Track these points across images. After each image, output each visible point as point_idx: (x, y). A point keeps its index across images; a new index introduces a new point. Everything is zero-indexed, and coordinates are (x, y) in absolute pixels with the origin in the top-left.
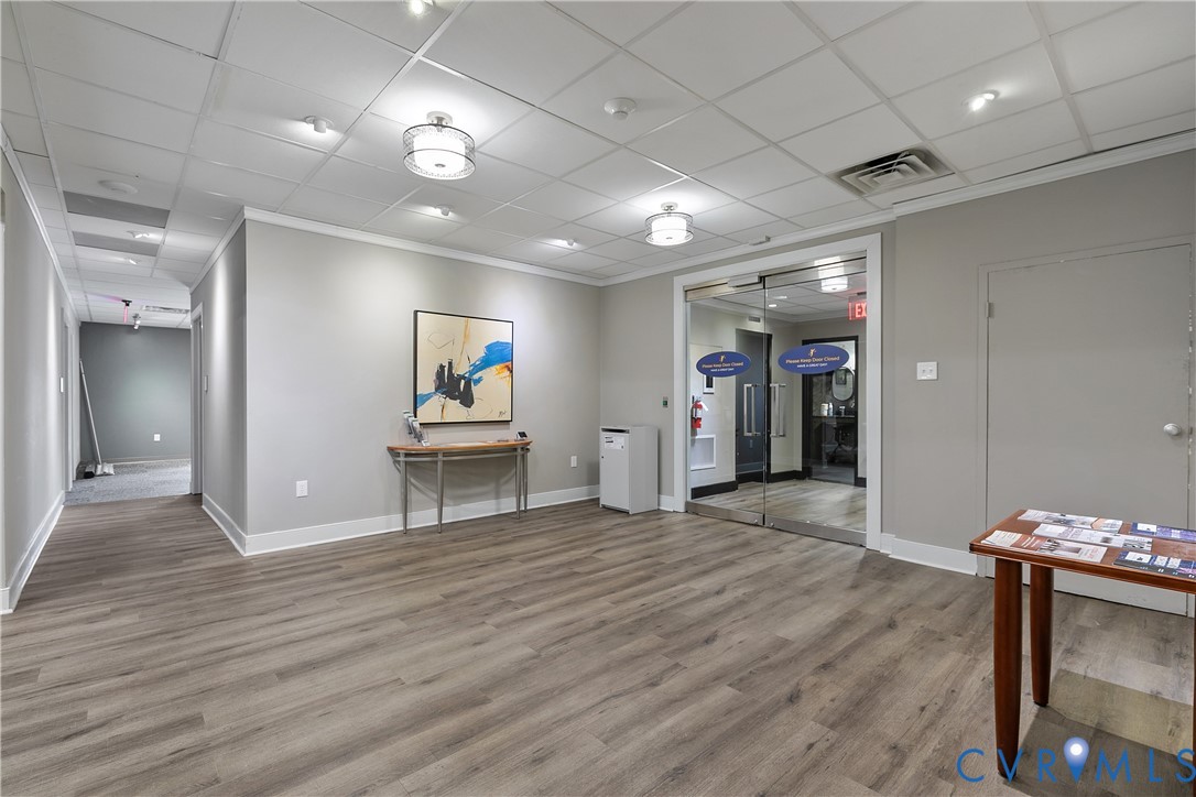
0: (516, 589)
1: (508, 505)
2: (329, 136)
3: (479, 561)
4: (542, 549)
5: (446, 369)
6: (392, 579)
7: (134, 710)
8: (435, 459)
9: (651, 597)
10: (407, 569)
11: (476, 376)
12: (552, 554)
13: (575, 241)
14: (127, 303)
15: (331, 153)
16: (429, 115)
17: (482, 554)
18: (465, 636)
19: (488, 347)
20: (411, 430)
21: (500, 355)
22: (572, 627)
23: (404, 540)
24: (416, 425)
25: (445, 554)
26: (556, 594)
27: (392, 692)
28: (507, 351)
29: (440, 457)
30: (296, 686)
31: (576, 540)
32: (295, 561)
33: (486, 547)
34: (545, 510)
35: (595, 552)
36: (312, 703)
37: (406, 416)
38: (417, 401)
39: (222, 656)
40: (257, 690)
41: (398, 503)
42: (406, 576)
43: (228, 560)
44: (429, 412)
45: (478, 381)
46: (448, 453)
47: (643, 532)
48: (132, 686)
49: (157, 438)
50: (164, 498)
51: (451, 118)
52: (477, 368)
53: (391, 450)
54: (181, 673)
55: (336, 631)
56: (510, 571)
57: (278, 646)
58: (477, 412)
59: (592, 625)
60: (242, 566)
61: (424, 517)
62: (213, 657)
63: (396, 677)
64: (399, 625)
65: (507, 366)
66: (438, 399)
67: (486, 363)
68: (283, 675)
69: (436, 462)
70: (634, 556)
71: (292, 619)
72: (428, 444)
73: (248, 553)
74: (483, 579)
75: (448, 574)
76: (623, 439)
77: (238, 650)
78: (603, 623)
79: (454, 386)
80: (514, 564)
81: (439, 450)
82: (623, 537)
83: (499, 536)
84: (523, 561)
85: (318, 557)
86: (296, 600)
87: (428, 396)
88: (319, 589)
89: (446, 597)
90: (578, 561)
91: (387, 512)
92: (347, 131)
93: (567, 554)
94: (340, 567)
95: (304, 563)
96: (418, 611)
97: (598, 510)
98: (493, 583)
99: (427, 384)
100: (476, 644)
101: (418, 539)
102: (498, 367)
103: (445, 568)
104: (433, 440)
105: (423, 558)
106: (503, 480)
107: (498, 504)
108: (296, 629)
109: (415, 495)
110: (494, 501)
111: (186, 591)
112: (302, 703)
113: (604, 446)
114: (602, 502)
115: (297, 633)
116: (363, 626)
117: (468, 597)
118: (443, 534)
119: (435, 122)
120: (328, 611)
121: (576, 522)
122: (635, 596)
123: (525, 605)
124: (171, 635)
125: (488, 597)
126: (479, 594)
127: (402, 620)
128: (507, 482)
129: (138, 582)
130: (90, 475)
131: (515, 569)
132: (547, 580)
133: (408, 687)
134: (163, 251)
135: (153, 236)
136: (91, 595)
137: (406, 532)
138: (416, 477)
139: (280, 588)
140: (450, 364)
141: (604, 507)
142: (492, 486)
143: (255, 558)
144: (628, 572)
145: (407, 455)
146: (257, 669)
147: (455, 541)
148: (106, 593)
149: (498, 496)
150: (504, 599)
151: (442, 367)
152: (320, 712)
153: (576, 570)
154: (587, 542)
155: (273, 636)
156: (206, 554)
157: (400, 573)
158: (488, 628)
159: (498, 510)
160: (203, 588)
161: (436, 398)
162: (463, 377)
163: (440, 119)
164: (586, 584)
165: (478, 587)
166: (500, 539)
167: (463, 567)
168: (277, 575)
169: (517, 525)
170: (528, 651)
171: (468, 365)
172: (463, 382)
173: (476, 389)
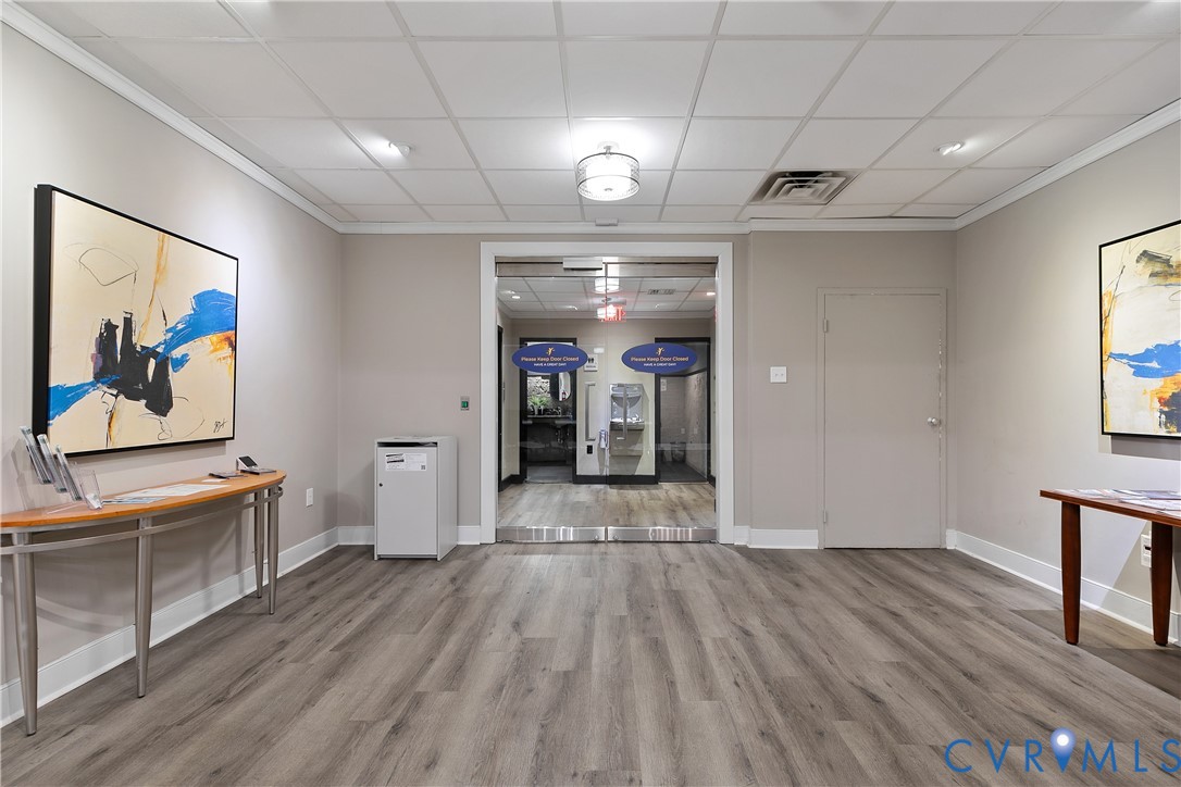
1: (228, 591)
5: (119, 333)
11: (177, 353)
19: (201, 299)
21: (218, 317)
28: (228, 311)
38: (51, 401)
45: (181, 362)
52: (178, 337)
58: (178, 424)
65: (228, 339)
66: (100, 399)
67: (191, 330)
79: (136, 370)
81: (142, 513)
87: (77, 393)
99: (72, 363)
102: (212, 338)
106: (215, 549)
107: (208, 596)
110: (199, 594)
113: (384, 469)
128: (220, 552)
140: (128, 322)
142: (196, 566)
149: (206, 580)
151: (110, 327)
159: (210, 607)
161: (95, 394)
162: (150, 352)
171: (164, 328)
172: (152, 362)
173: (176, 379)
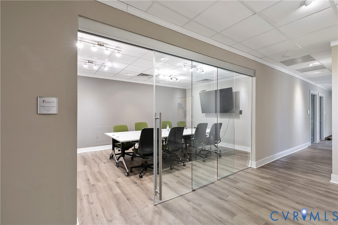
7: (233, 202)
15: (333, 5)
43: (321, 181)
54: (252, 202)
60: (324, 185)
62: (264, 204)
148: (276, 173)
160: (299, 185)
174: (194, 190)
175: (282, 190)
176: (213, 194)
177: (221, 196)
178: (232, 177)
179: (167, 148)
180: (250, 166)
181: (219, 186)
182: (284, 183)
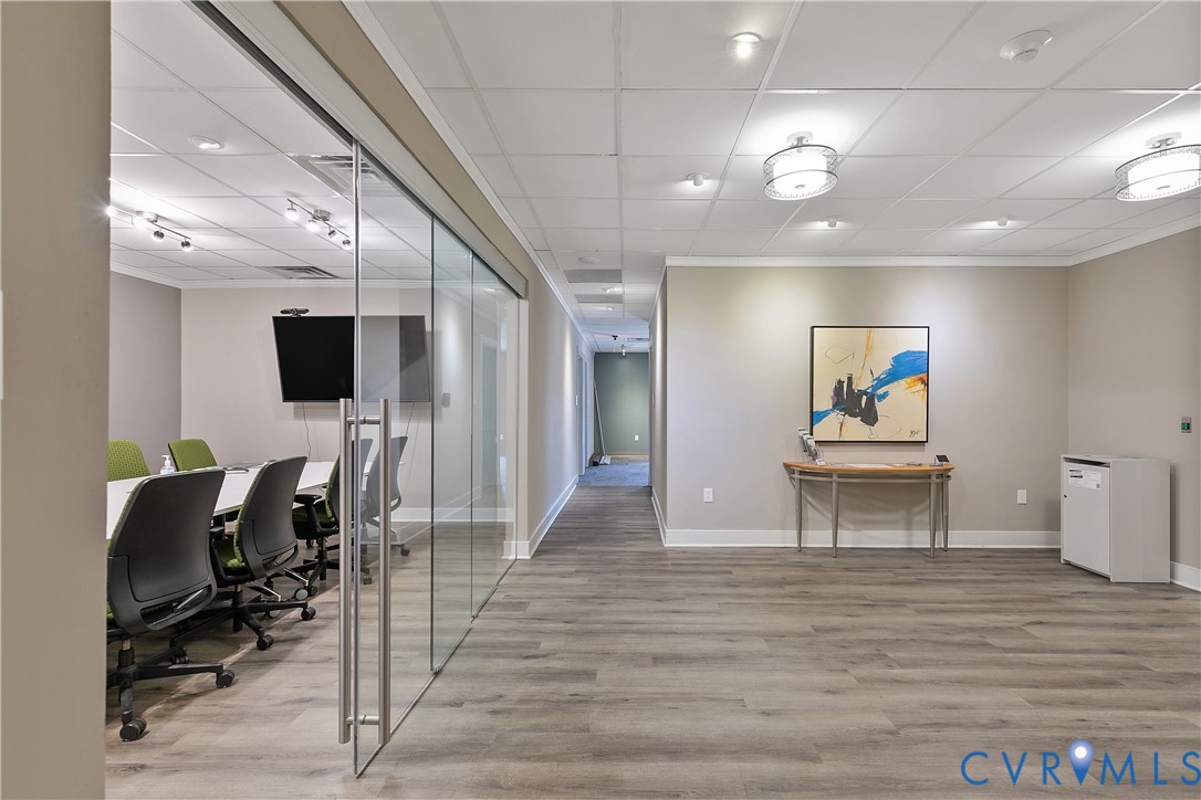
0: (897, 643)
1: (921, 539)
2: (707, 185)
3: (865, 598)
4: (950, 602)
5: (845, 385)
6: (771, 597)
7: (563, 652)
8: (829, 479)
9: (1101, 713)
10: (789, 589)
11: (880, 392)
12: (962, 611)
13: (1009, 219)
14: (615, 337)
15: (715, 198)
16: (789, 139)
17: (873, 591)
18: (821, 678)
19: (895, 359)
20: (806, 448)
21: (912, 367)
22: (955, 713)
23: (797, 558)
24: (811, 443)
25: (833, 582)
26: (947, 664)
27: (732, 711)
28: (921, 361)
29: (835, 478)
30: (662, 673)
31: (1005, 601)
32: (698, 559)
33: (881, 584)
34: (974, 553)
35: (1028, 624)
36: (668, 694)
37: (801, 433)
38: (814, 417)
39: (622, 628)
40: (635, 666)
41: (793, 520)
42: (783, 596)
43: (653, 548)
44: (827, 429)
45: (885, 395)
46: (844, 474)
47: (1127, 612)
48: (567, 633)
49: (637, 438)
50: (630, 487)
51: (811, 135)
52: (881, 382)
53: (787, 466)
54: (595, 633)
55: (708, 634)
56: (899, 619)
57: (663, 633)
58: (880, 431)
59: (984, 721)
60: (662, 555)
61: (819, 538)
62: (618, 627)
63: (740, 697)
64: (761, 646)
65: (921, 379)
66: (835, 418)
67: (893, 376)
68: (658, 660)
69: (831, 482)
70: (1093, 645)
71: (679, 612)
72: (823, 463)
73: (667, 544)
74: (863, 621)
75: (827, 605)
76: (1100, 474)
77: (635, 627)
78: (1004, 723)
79: (855, 402)
80: (907, 611)
81: (835, 471)
82: (1085, 612)
83: (900, 575)
84: (920, 612)
85: (717, 559)
86: (687, 595)
87: (825, 414)
88: (708, 590)
89: (817, 629)
90: (997, 630)
91: (783, 526)
92: (722, 177)
93: (985, 616)
94: (731, 573)
95: (705, 562)
96: (784, 636)
97: (1057, 565)
98: (872, 628)
99: (824, 401)
100: (828, 692)
101: (810, 560)
102: (909, 380)
103: (828, 598)
104: (829, 459)
105: (807, 581)
106: (916, 509)
107: (909, 536)
108: (679, 622)
109: (810, 514)
110: (903, 532)
111: (619, 567)
112: (661, 691)
113: (1068, 482)
114: (1065, 556)
115: (678, 626)
116: (730, 636)
117: (839, 637)
118: (837, 559)
119: (795, 143)
120: (707, 613)
121: (1013, 577)
122: (1072, 703)
123: (902, 665)
124: (600, 601)
125: (862, 642)
126: (852, 637)
127: (766, 641)
128: (921, 512)
129: (596, 552)
130: (596, 464)
131: (906, 619)
132: (944, 643)
133: (749, 711)
134: (625, 298)
135: (617, 289)
136: (569, 556)
137: (800, 550)
138: (813, 496)
139: (679, 581)
140: (850, 379)
141: (1068, 563)
142: (901, 515)
143: (672, 550)
144: (1073, 666)
145: (801, 473)
146: (642, 648)
147: (847, 569)
148: (577, 557)
149: (909, 526)
150: (879, 651)
151: (840, 383)
152: (671, 704)
153: (990, 640)
154: (1020, 607)
155: (662, 623)
156: (640, 539)
157: (782, 592)
158: (848, 679)
159: (909, 543)
160: (631, 567)
161: (833, 415)
162: (865, 393)
163: (800, 139)
164: (998, 664)
165: (854, 629)
166: (900, 578)
167: (845, 601)
168: (682, 568)
169: (930, 565)
170: (885, 722)
171: (871, 379)
172: (864, 397)
173: (880, 406)
174: (437, 674)
175: (618, 587)
176: (497, 656)
177: (526, 652)
178: (499, 597)
179: (234, 562)
180: (512, 557)
181: (493, 631)
182: (607, 572)
